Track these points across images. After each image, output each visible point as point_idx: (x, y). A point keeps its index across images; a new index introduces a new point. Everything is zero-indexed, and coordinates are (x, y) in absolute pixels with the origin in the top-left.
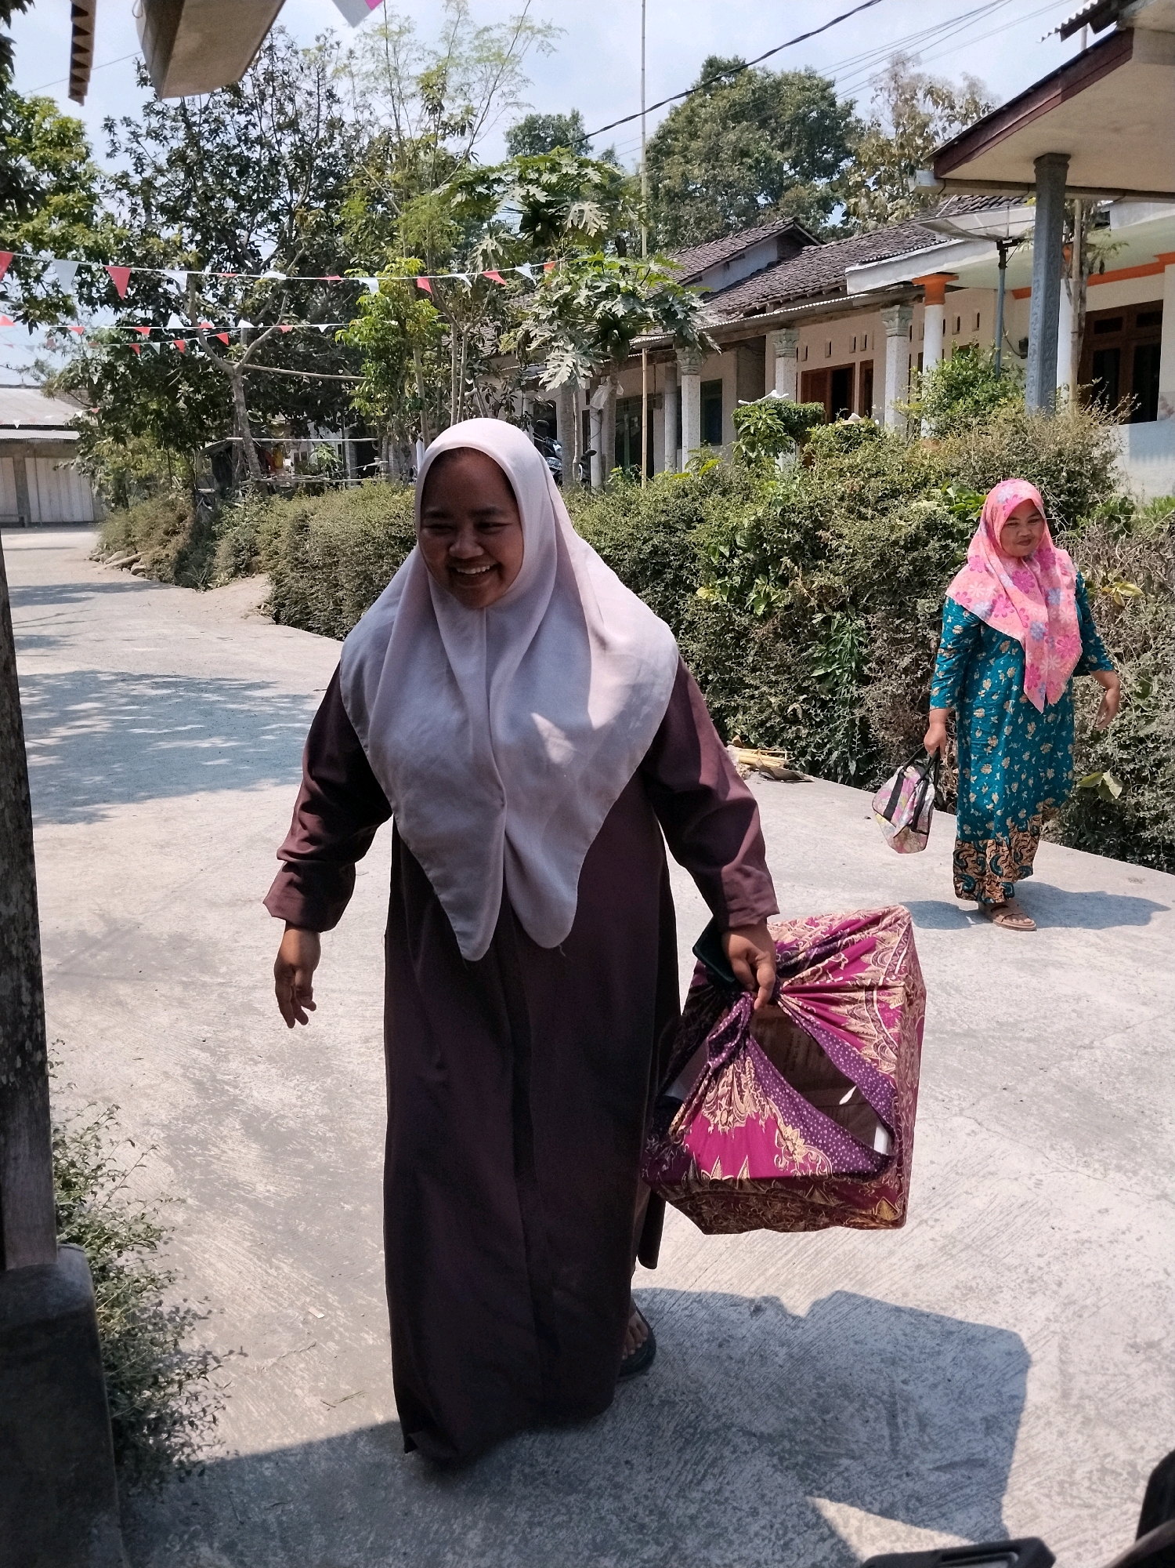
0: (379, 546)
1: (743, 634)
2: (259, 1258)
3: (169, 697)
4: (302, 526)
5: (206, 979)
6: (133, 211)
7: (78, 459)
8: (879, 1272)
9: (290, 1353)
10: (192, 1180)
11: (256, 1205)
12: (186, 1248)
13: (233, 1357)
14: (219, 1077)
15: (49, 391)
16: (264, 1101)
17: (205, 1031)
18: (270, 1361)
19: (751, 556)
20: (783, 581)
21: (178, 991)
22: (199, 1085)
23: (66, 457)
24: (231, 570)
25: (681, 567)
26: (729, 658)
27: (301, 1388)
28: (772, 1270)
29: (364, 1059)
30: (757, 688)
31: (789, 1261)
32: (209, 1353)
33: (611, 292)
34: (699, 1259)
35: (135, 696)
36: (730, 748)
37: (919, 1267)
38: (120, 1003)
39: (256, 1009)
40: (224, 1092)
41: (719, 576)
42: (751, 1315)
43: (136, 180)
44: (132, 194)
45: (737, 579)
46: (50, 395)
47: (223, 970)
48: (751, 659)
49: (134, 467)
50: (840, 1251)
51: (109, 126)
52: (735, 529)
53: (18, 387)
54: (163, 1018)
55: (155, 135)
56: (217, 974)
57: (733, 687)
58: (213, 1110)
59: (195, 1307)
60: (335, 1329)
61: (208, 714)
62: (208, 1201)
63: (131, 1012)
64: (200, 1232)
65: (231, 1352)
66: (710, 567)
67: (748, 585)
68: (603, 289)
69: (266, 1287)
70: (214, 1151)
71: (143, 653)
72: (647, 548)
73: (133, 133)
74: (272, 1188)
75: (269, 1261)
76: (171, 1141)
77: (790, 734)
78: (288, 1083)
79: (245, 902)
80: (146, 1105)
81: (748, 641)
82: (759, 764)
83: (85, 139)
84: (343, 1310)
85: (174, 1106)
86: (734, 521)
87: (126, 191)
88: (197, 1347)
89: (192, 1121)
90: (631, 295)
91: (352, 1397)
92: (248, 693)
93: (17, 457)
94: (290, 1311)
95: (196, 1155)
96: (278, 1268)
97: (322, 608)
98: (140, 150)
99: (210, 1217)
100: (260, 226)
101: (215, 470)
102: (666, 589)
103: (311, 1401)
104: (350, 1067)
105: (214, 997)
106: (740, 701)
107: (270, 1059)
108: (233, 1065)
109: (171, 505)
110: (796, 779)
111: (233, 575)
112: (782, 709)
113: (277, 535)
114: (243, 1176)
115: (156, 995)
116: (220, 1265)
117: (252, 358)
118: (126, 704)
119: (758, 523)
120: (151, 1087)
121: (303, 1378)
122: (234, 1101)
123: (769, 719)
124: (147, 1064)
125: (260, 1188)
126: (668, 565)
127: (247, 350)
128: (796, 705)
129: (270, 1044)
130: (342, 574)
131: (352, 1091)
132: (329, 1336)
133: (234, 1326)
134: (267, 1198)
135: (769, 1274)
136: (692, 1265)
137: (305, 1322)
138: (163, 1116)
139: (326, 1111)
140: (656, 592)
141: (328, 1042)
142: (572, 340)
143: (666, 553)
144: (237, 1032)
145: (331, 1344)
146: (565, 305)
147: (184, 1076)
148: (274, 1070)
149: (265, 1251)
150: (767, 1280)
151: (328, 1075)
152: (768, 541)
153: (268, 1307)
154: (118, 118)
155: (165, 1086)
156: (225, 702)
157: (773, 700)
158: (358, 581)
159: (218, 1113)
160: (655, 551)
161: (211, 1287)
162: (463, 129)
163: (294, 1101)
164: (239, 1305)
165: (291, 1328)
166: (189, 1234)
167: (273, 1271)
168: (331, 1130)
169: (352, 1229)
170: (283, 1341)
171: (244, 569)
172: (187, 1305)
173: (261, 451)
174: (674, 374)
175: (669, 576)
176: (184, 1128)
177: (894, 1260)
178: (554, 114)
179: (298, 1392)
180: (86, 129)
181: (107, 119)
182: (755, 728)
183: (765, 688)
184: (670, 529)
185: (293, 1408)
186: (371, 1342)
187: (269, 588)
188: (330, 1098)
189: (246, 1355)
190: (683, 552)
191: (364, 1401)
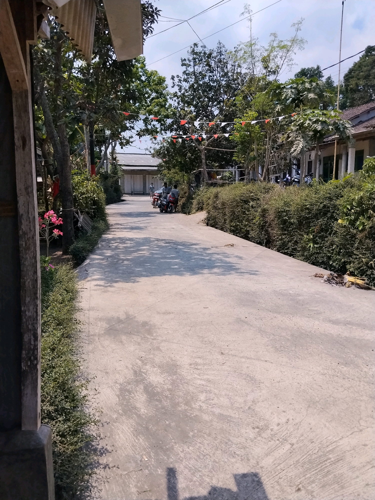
0: (238, 203)
1: (354, 236)
2: (134, 435)
3: (168, 246)
4: (216, 196)
5: (149, 337)
6: (178, 103)
7: (159, 176)
8: (350, 484)
9: (132, 471)
10: (123, 404)
11: (139, 416)
12: (113, 427)
13: (114, 468)
14: (142, 370)
15: (153, 156)
16: (153, 381)
17: (143, 354)
18: (126, 472)
19: (358, 209)
20: (369, 218)
21: (139, 340)
22: (135, 372)
23: (156, 175)
24: (197, 209)
25: (334, 212)
26: (348, 244)
27: (132, 484)
28: (308, 475)
29: (188, 371)
30: (358, 255)
31: (316, 473)
32: (108, 465)
33: (317, 122)
34: (282, 466)
35: (159, 246)
36: (345, 276)
37: (367, 485)
38: (121, 342)
39: (160, 349)
40: (142, 375)
41: (347, 216)
42: (296, 491)
43: (179, 94)
44: (178, 98)
45: (353, 217)
46: (153, 157)
47: (155, 335)
48: (356, 245)
49: (174, 178)
50: (337, 473)
51: (173, 78)
52: (353, 200)
53: (145, 154)
54: (132, 348)
55: (185, 80)
56: (152, 336)
57: (350, 254)
58: (137, 381)
59: (109, 448)
60: (149, 465)
61: (177, 252)
62: (125, 412)
63: (123, 345)
64: (119, 423)
65: (115, 466)
66: (343, 212)
67: (356, 219)
68: (314, 120)
69: (133, 446)
70: (133, 395)
71: (165, 233)
72: (322, 205)
73: (179, 80)
74: (146, 411)
75: (137, 437)
76: (121, 390)
77: (369, 273)
78: (162, 376)
79: (168, 313)
80: (117, 376)
81: (356, 239)
82: (355, 282)
83: (166, 83)
84: (154, 459)
85: (126, 378)
86: (353, 197)
87: (176, 97)
88: (105, 462)
89: (129, 384)
90: (324, 122)
91: (147, 491)
92: (192, 246)
93: (144, 175)
94: (137, 456)
95: (127, 395)
96: (139, 440)
97: (221, 221)
98: (181, 85)
99: (124, 418)
100: (215, 106)
101: (196, 179)
102: (328, 219)
103: (134, 490)
104: (183, 373)
105: (149, 343)
106: (351, 259)
107: (159, 367)
108: (147, 367)
109: (183, 189)
110: (368, 289)
111: (197, 211)
112: (367, 263)
113: (210, 198)
114: (138, 405)
115: (133, 340)
116: (121, 435)
117: (208, 145)
118: (156, 248)
119: (362, 198)
120: (121, 370)
121: (134, 481)
122: (144, 379)
123: (362, 266)
124: (122, 363)
125: (142, 410)
126: (329, 211)
127: (207, 143)
128: (372, 262)
129: (160, 362)
130: (227, 211)
131: (181, 381)
132: (147, 467)
133: (119, 458)
134: (143, 414)
135: (307, 476)
136: (279, 468)
137: (141, 461)
138: (121, 381)
139: (170, 387)
140: (324, 221)
141: (178, 363)
142: (303, 137)
143: (329, 207)
144: (152, 356)
145: (147, 471)
146: (301, 126)
147: (132, 368)
148: (159, 370)
149: (137, 433)
150: (306, 479)
151: (175, 375)
152: (364, 204)
153: (131, 453)
154: (175, 75)
155: (125, 371)
156: (184, 249)
157: (364, 260)
158: (231, 214)
159: (137, 382)
160: (325, 206)
161: (116, 442)
162: (275, 72)
163: (162, 382)
164: (122, 450)
165: (136, 462)
166: (115, 423)
167: (137, 441)
168: (170, 394)
169: (166, 431)
170: (132, 466)
171: (200, 209)
172: (106, 447)
173: (209, 173)
174: (346, 148)
175: (329, 215)
176: (126, 386)
177: (358, 480)
178: (310, 67)
179: (131, 485)
180: (166, 79)
181: (172, 76)
182: (357, 269)
183: (360, 256)
184: (330, 199)
185: (127, 491)
186: (160, 473)
187: (206, 215)
188: (173, 383)
189: (119, 468)
190: (335, 207)
191: (150, 493)
